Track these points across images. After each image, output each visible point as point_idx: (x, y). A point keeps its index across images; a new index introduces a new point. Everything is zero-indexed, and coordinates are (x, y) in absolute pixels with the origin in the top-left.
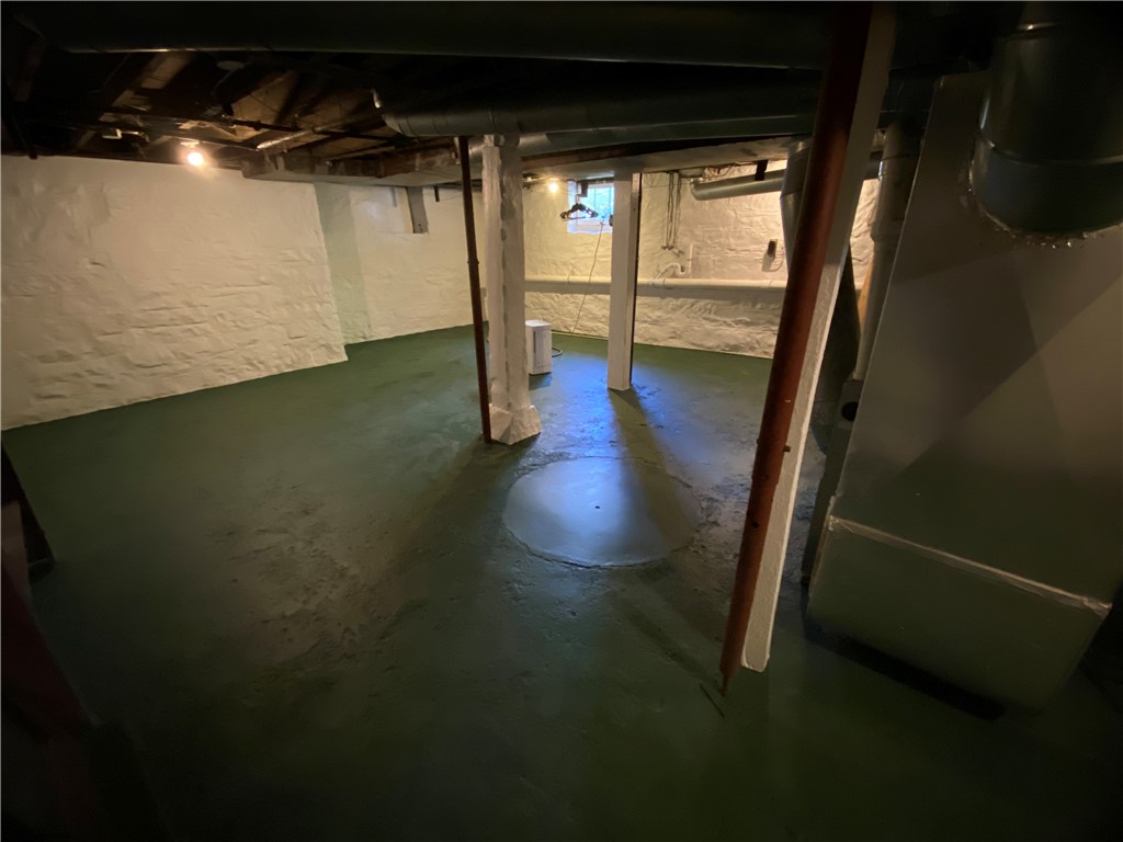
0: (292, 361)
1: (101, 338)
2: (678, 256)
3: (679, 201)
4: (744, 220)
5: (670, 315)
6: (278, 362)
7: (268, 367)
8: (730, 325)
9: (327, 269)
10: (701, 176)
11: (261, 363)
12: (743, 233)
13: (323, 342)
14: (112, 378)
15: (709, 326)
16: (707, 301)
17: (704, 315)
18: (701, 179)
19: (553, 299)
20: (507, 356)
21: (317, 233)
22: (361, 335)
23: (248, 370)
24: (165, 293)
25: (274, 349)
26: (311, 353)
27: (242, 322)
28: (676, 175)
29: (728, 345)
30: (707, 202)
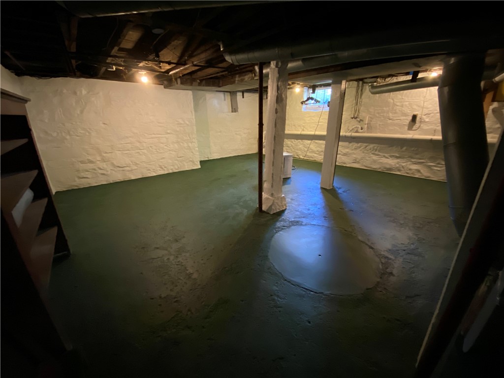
0: (178, 167)
1: (104, 155)
2: (359, 122)
3: (361, 94)
4: (398, 104)
5: (353, 151)
6: (172, 167)
7: (168, 170)
8: (387, 158)
9: (195, 127)
10: (375, 82)
11: (165, 167)
12: (397, 111)
13: (191, 160)
14: (107, 171)
15: (375, 158)
16: (375, 145)
17: (373, 152)
18: (375, 84)
19: (292, 142)
20: (273, 170)
21: (192, 112)
22: (207, 157)
23: (160, 170)
24: (130, 137)
25: (171, 162)
26: (186, 164)
27: (159, 149)
28: (361, 82)
29: (385, 168)
30: (377, 95)
